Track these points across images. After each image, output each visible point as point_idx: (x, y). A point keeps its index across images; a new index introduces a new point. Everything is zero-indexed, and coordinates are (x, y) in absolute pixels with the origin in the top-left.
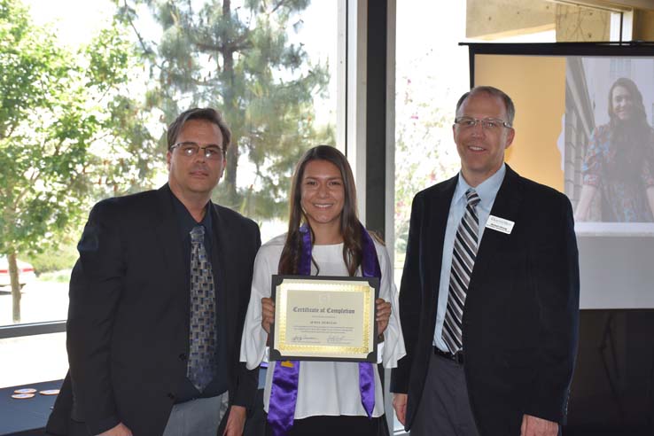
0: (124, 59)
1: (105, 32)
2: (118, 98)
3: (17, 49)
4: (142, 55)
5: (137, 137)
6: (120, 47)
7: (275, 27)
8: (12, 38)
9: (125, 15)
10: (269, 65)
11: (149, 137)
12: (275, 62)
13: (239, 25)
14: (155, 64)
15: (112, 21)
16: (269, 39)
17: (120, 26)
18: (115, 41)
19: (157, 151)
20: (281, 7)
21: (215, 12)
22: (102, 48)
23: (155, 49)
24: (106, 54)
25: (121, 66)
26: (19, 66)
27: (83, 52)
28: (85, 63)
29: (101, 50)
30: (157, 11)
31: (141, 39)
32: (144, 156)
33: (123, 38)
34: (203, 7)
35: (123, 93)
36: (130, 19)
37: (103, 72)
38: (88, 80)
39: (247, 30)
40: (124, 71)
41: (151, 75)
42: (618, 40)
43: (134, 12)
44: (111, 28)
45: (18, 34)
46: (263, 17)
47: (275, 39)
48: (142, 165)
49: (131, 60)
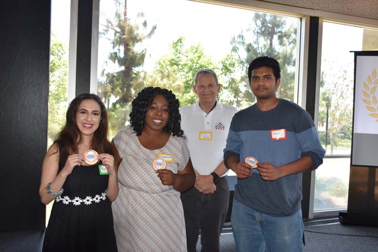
0: (234, 65)
1: (228, 55)
2: (231, 78)
3: (199, 62)
4: (240, 63)
5: (236, 92)
6: (233, 60)
7: (289, 51)
8: (198, 59)
9: (235, 49)
10: (286, 65)
11: (241, 92)
12: (289, 64)
13: (275, 51)
14: (244, 66)
15: (230, 51)
16: (286, 56)
17: (233, 53)
18: (231, 58)
19: (243, 97)
20: (292, 44)
21: (267, 46)
23: (244, 61)
24: (227, 62)
25: (233, 67)
26: (199, 68)
27: (220, 63)
28: (221, 66)
29: (226, 62)
30: (246, 47)
31: (240, 57)
32: (239, 99)
33: (234, 57)
34: (263, 45)
35: (232, 77)
36: (236, 51)
37: (226, 69)
38: (222, 72)
39: (278, 53)
40: (234, 69)
41: (243, 70)
43: (238, 48)
44: (230, 54)
45: (199, 57)
46: (284, 47)
47: (288, 56)
48: (238, 102)
49: (236, 65)
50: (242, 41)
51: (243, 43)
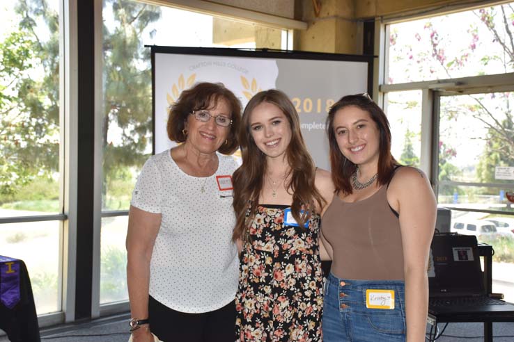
1: (14, 34)
6: (24, 45)
9: (27, 23)
15: (18, 26)
18: (20, 41)
22: (12, 46)
24: (14, 49)
25: (26, 59)
29: (11, 47)
30: (49, 21)
31: (38, 40)
33: (26, 39)
36: (30, 26)
40: (29, 62)
42: (285, 49)
43: (33, 21)
44: (17, 31)
50: (42, 8)
51: (44, 13)
